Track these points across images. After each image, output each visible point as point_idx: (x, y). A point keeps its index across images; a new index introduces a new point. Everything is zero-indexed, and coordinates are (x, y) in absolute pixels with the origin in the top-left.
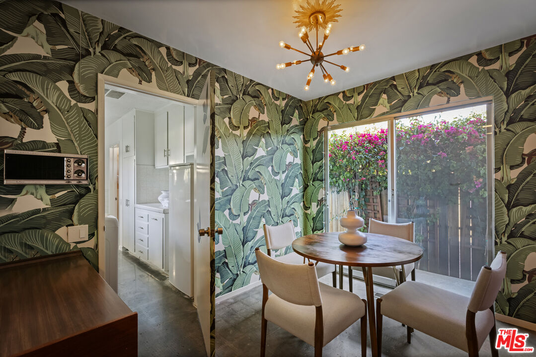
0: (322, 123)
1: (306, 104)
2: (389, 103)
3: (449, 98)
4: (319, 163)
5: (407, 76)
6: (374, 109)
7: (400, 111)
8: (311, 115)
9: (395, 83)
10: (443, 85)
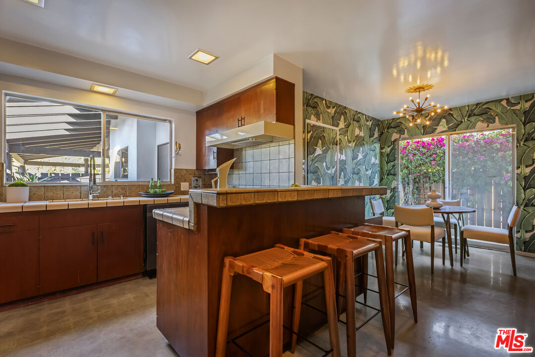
0: (395, 136)
1: (382, 122)
2: (447, 125)
3: (488, 124)
4: (392, 163)
5: (460, 109)
6: (437, 128)
7: (455, 131)
8: (386, 130)
9: (452, 113)
10: (485, 116)
